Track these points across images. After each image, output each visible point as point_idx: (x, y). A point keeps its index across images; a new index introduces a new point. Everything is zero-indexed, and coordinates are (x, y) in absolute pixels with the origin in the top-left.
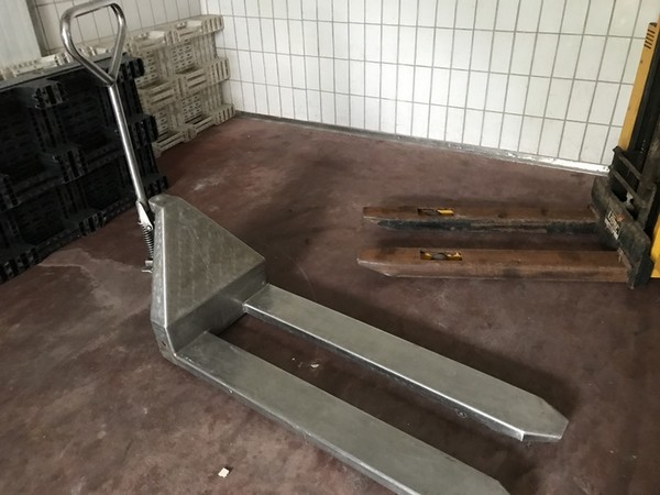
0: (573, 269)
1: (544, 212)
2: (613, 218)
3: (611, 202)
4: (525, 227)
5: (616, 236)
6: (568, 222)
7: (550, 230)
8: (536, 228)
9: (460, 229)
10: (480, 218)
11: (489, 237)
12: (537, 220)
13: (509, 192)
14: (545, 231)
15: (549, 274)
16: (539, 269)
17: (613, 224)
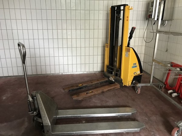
0: (112, 88)
1: (98, 80)
2: (111, 78)
3: (110, 75)
4: (96, 84)
5: (114, 81)
6: (103, 81)
7: (101, 83)
8: (99, 83)
9: (85, 88)
10: (88, 84)
11: (91, 88)
12: (98, 82)
13: (86, 79)
14: (100, 84)
15: (108, 90)
16: (107, 89)
17: (112, 79)
